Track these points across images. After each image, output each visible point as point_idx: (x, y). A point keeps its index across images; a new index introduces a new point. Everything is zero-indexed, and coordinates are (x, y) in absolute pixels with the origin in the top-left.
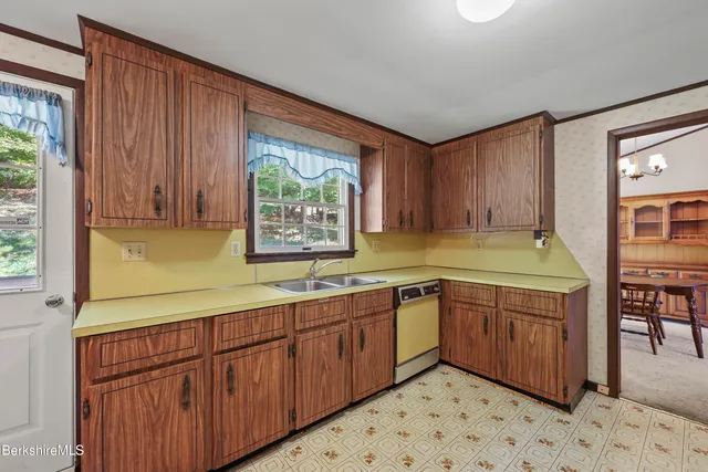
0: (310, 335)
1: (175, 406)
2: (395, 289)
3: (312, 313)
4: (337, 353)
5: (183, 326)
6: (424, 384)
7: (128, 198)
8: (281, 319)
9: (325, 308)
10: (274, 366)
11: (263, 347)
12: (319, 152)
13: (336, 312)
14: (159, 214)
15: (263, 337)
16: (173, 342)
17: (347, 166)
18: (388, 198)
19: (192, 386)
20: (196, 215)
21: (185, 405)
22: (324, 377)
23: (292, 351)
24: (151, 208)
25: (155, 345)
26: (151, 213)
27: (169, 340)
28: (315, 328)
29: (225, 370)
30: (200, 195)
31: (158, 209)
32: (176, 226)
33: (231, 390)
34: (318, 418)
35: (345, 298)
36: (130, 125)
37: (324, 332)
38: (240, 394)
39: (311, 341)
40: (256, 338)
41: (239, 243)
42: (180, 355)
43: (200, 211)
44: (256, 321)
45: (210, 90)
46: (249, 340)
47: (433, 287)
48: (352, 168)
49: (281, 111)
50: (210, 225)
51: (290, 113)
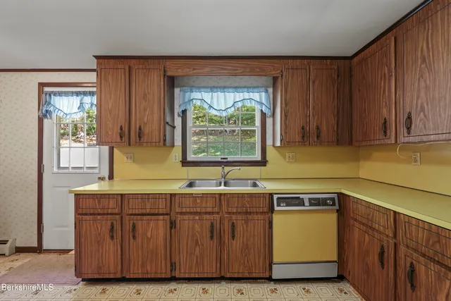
0: (186, 217)
1: (107, 236)
2: (271, 195)
3: (188, 203)
4: (209, 235)
5: (111, 196)
6: (308, 291)
7: (110, 133)
8: (164, 202)
9: (198, 201)
10: (160, 231)
11: (153, 217)
12: (230, 90)
13: (209, 206)
14: (122, 140)
15: (153, 211)
16: (107, 203)
17: (256, 96)
18: (286, 116)
19: (115, 228)
20: (138, 139)
21: (112, 237)
22: (197, 249)
23: (173, 224)
24: (119, 137)
25: (99, 203)
26: (119, 140)
27: (105, 202)
28: (191, 213)
29: (131, 225)
30: (140, 129)
31: (121, 137)
32: (129, 145)
33: (134, 237)
34: (193, 276)
35: (217, 196)
36: (110, 99)
37: (197, 218)
38: (139, 240)
39: (187, 222)
40: (148, 211)
41: (177, 154)
42: (110, 211)
43: (140, 137)
44: (148, 201)
45: (145, 71)
46: (144, 211)
47: (326, 199)
48: (260, 97)
49: (188, 70)
50: (145, 144)
51: (194, 69)
